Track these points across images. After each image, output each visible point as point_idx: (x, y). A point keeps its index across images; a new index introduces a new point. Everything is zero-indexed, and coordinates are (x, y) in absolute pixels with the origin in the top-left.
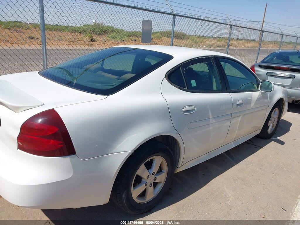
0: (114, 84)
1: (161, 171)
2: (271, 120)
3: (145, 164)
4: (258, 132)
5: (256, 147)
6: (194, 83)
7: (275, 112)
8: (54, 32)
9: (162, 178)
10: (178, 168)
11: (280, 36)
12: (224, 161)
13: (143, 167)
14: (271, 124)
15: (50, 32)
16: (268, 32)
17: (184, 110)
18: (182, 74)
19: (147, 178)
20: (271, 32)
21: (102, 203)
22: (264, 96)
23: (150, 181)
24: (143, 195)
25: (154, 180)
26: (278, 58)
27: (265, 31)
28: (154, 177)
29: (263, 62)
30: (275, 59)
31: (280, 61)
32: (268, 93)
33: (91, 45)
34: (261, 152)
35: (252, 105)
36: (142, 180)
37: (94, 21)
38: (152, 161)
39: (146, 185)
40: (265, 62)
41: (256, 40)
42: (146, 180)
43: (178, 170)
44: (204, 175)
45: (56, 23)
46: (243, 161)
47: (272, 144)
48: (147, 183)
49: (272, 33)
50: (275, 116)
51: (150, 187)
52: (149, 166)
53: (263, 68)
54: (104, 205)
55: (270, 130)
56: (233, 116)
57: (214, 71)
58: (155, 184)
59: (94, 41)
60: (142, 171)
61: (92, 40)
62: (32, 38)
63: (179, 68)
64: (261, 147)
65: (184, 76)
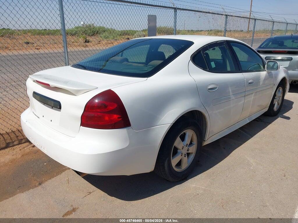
0: (147, 69)
1: (192, 144)
2: (277, 98)
3: (180, 137)
4: (266, 110)
5: (266, 123)
6: (213, 65)
7: (279, 91)
8: (47, 36)
9: (193, 149)
10: (204, 141)
11: (271, 23)
12: (239, 136)
13: (178, 139)
14: (277, 102)
15: (43, 37)
16: (260, 20)
17: (209, 88)
18: (203, 56)
19: (182, 149)
20: (262, 20)
21: (148, 171)
22: (270, 75)
23: (185, 152)
24: (179, 164)
25: (188, 151)
26: (273, 43)
27: (257, 19)
28: (187, 148)
29: (260, 47)
30: (270, 44)
31: (276, 46)
32: (273, 72)
33: (87, 46)
34: (270, 127)
35: (261, 83)
36: (178, 151)
37: (82, 23)
38: (185, 134)
39: (182, 155)
40: (263, 48)
41: (244, 30)
42: (181, 151)
43: (205, 143)
44: (225, 148)
45: (44, 28)
46: (257, 135)
47: (279, 120)
48: (182, 153)
49: (264, 20)
50: (279, 94)
51: (185, 157)
52: (183, 138)
53: (261, 53)
54: (150, 172)
55: (275, 108)
56: (247, 93)
57: (227, 53)
58: (188, 154)
59: (88, 42)
60: (178, 143)
61: (86, 41)
62: (28, 43)
63: (200, 51)
64: (270, 123)
65: (205, 59)
